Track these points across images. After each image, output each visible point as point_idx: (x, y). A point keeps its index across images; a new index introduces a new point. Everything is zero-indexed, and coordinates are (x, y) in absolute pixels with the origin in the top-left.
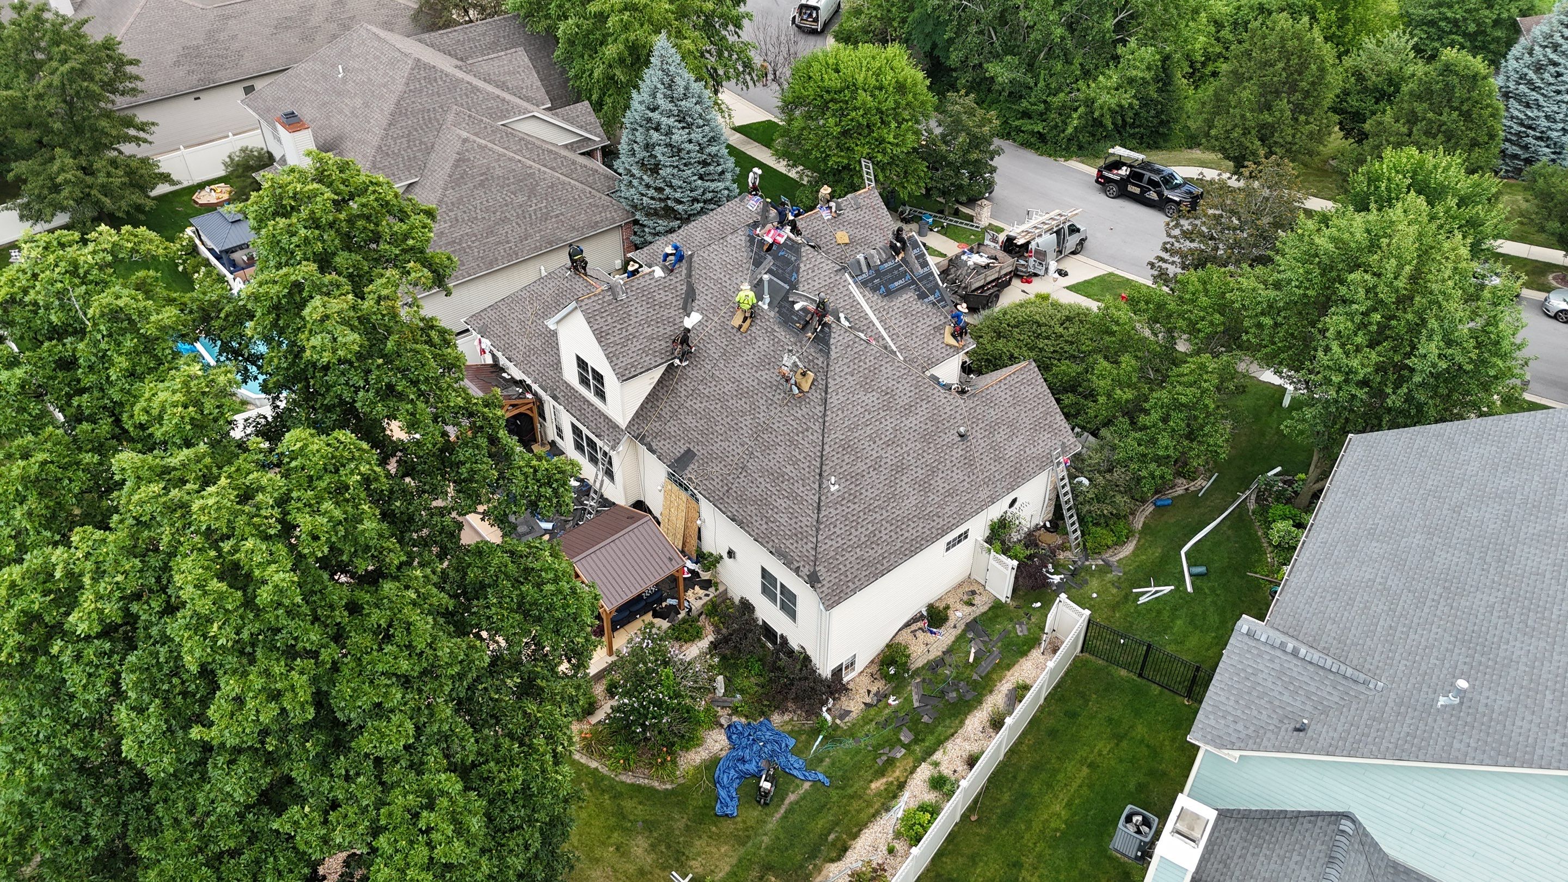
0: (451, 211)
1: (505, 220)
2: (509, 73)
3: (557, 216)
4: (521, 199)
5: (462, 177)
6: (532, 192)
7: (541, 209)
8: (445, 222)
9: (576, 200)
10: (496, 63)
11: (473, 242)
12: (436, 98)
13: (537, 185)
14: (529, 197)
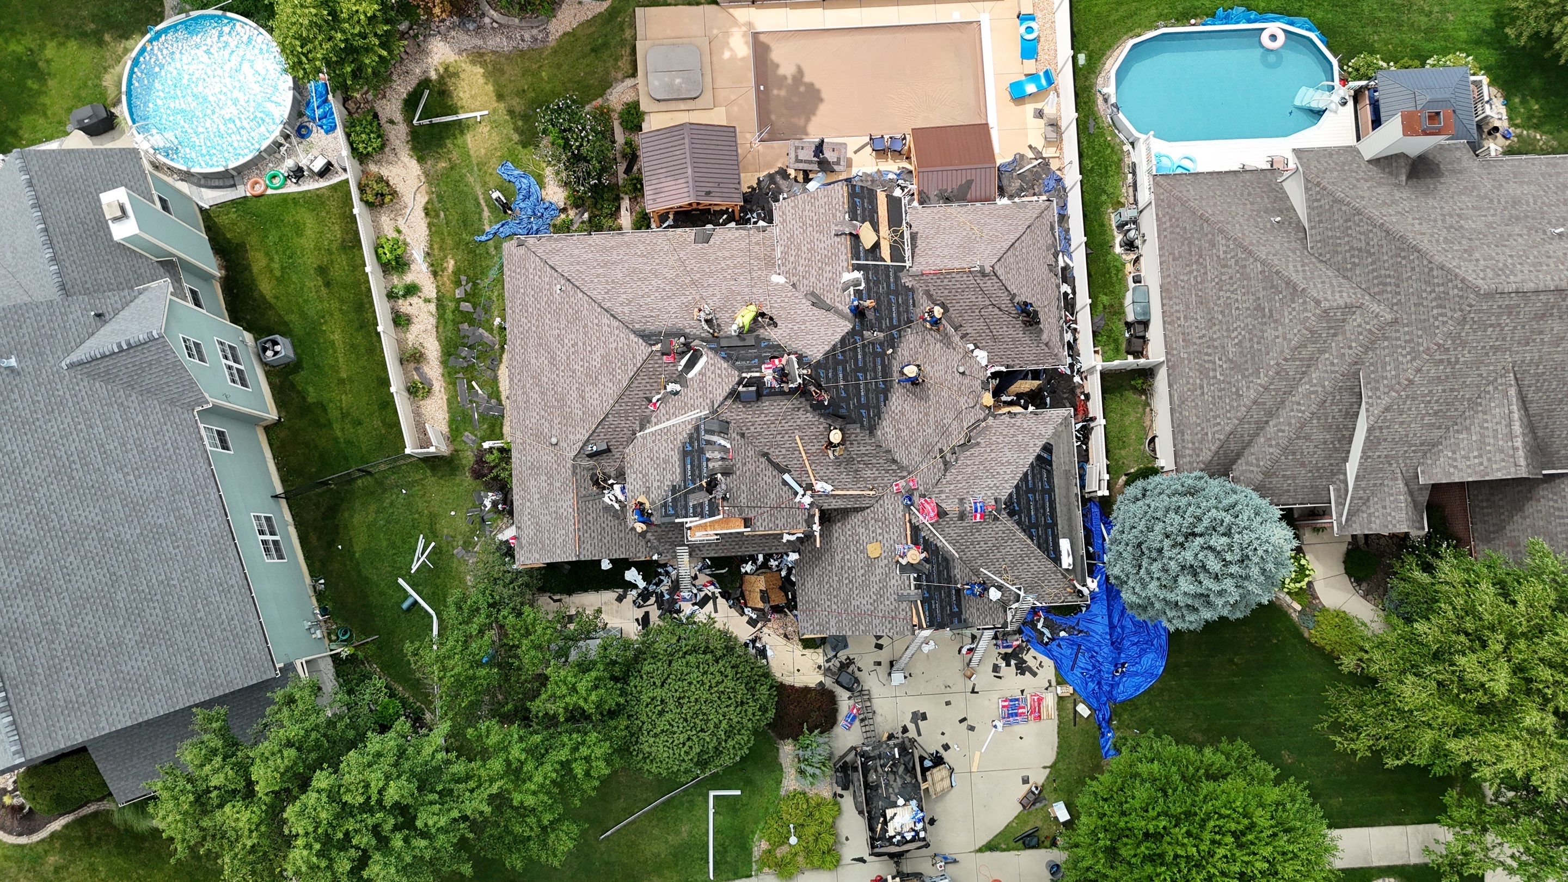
0: (1236, 263)
1: (1211, 322)
2: (1482, 441)
3: (1202, 387)
4: (1231, 350)
5: (1272, 287)
6: (1236, 367)
7: (1215, 370)
8: (1225, 252)
9: (1215, 417)
10: (1502, 430)
11: (1196, 277)
12: (1414, 299)
13: (1244, 377)
14: (1231, 361)
